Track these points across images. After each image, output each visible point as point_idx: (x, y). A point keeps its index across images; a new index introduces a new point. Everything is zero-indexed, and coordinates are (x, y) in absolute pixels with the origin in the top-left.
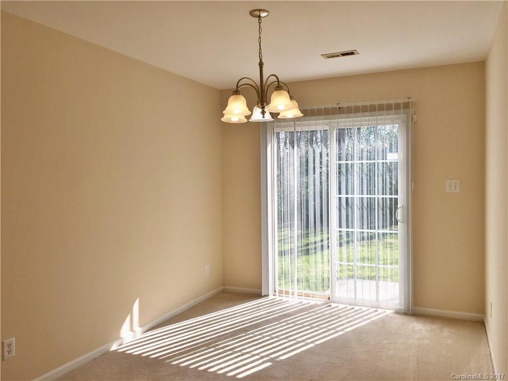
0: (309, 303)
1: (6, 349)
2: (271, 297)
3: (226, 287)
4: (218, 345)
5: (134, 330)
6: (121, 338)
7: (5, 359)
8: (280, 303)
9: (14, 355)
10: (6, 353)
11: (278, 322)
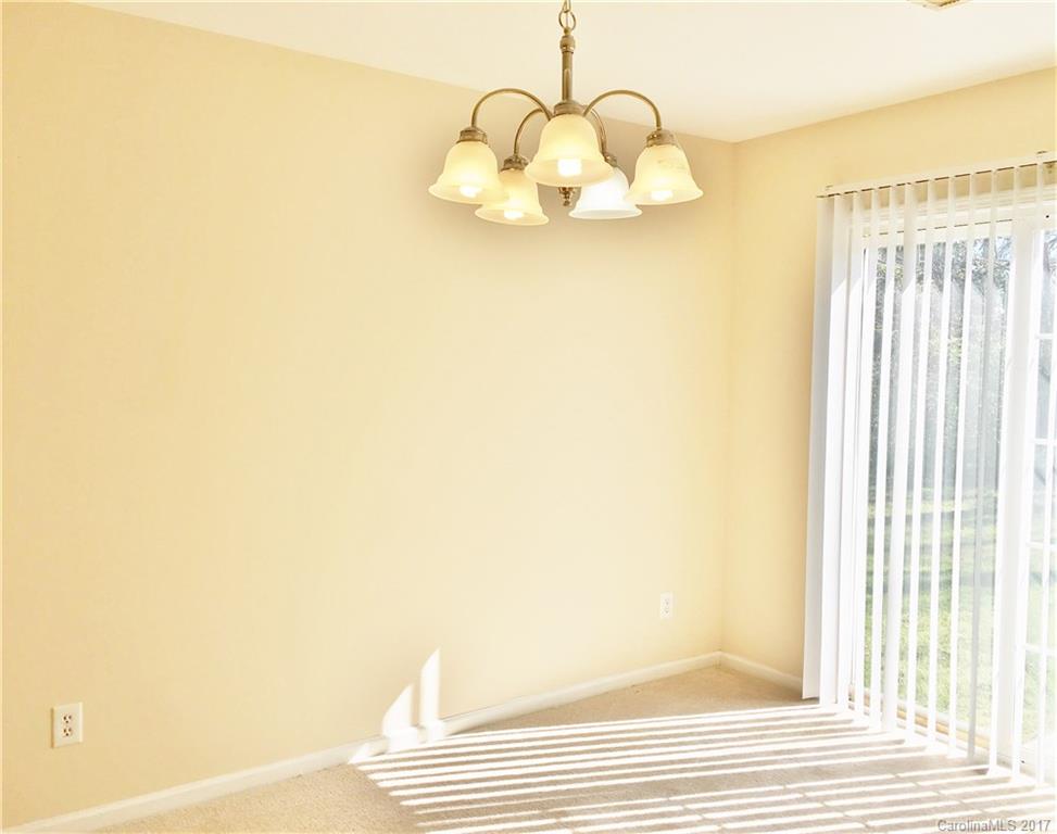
0: (922, 749)
1: (60, 726)
2: (824, 706)
3: (726, 655)
4: (565, 814)
5: (422, 724)
6: (385, 738)
7: (56, 745)
8: (847, 728)
9: (81, 740)
10: (59, 733)
11: (781, 787)
